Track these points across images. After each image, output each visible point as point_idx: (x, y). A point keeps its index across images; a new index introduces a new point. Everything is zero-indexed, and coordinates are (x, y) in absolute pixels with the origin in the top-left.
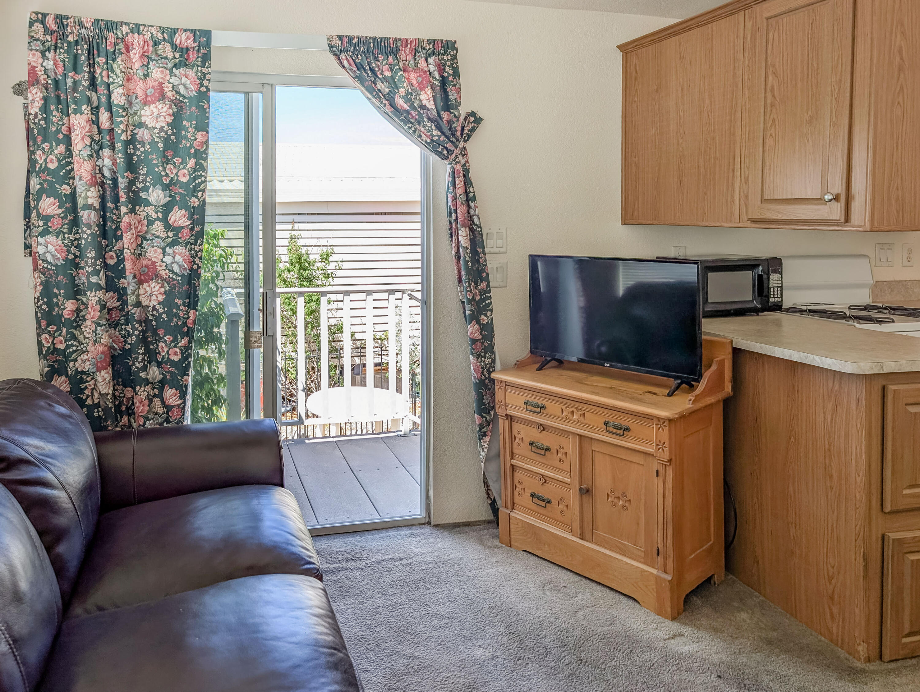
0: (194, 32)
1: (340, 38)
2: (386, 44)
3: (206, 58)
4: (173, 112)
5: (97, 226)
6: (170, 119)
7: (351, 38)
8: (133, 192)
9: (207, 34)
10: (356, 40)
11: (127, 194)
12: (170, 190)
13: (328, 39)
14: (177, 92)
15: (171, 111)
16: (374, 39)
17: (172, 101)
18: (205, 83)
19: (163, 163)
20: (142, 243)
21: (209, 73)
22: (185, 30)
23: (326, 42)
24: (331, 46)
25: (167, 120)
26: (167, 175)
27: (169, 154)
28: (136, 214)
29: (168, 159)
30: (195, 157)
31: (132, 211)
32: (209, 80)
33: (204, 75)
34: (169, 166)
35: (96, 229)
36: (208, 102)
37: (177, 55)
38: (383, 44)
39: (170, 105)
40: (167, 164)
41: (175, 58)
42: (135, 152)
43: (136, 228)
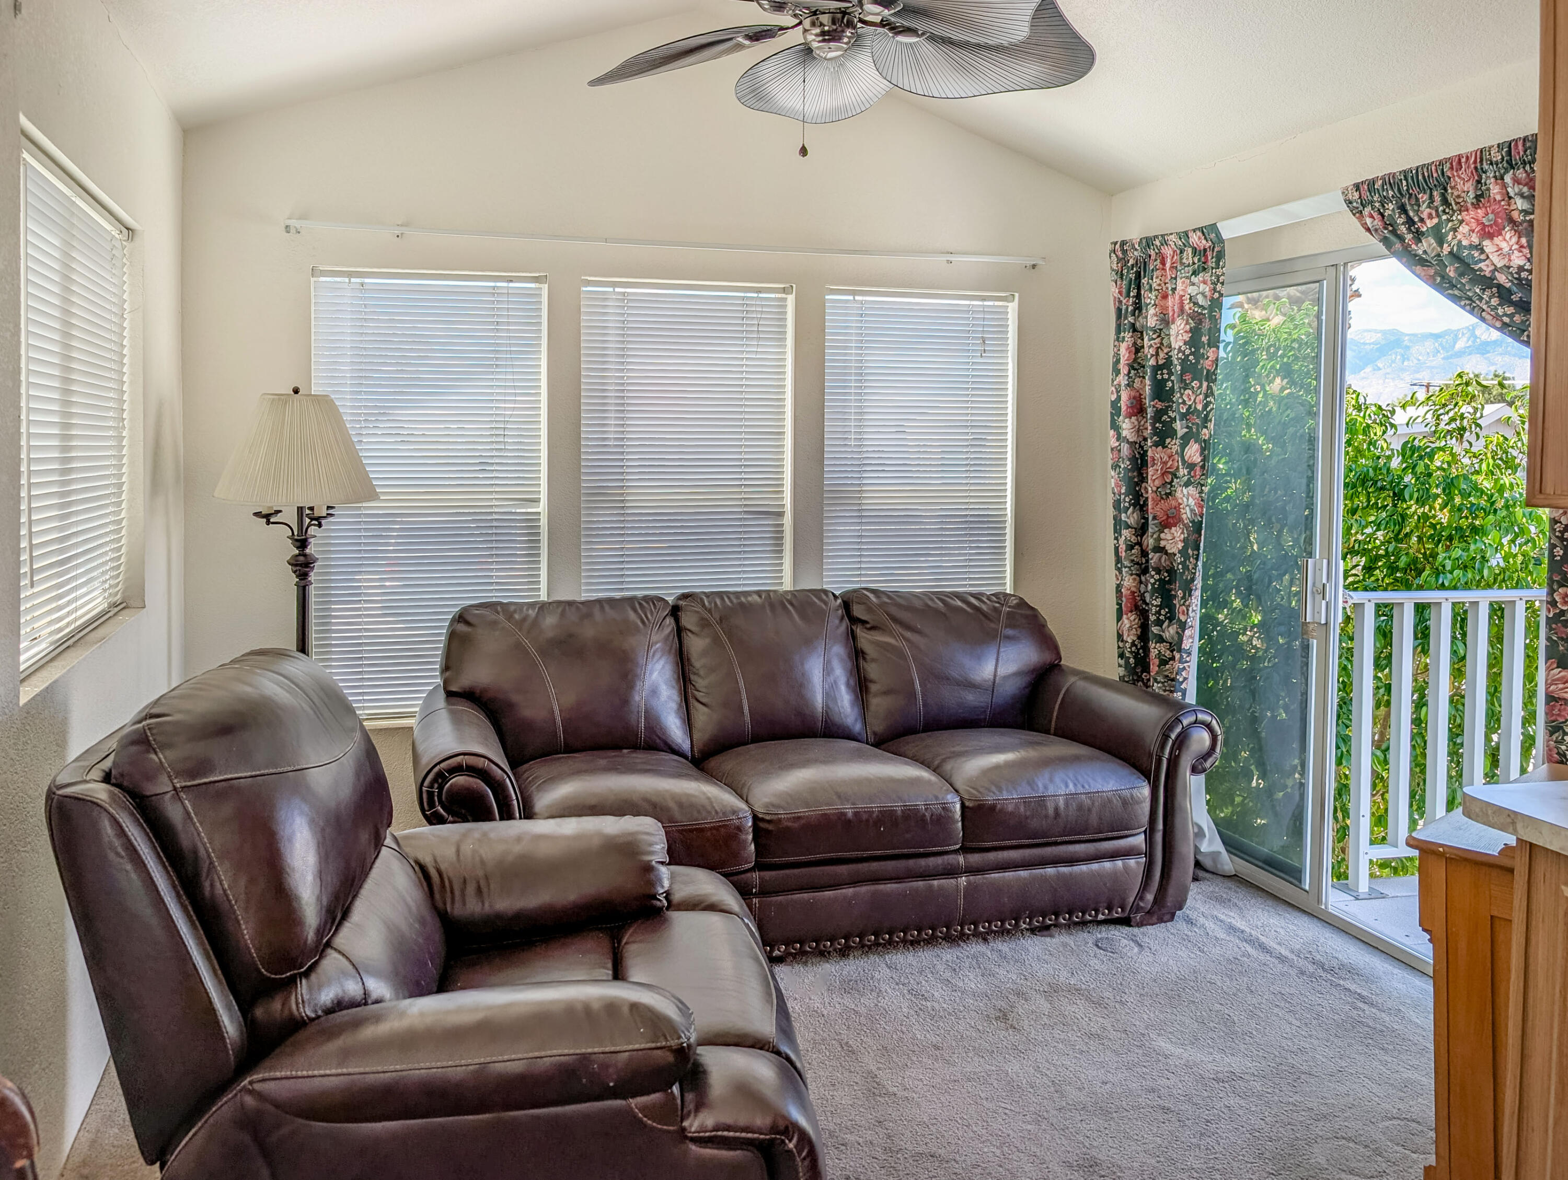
0: (1201, 230)
1: (1357, 187)
2: (1426, 174)
3: (1220, 256)
4: (1191, 328)
5: (1129, 460)
6: (1187, 337)
7: (1372, 182)
8: (1164, 423)
9: (1213, 227)
10: (1380, 182)
11: (1153, 425)
12: (1187, 420)
13: (1343, 193)
14: (1195, 304)
15: (1188, 327)
16: (1405, 173)
17: (1189, 315)
18: (1219, 287)
19: (1180, 388)
20: (1172, 481)
21: (1223, 274)
22: (1194, 231)
23: (1342, 198)
24: (1349, 202)
25: (1185, 338)
26: (1184, 403)
27: (1187, 377)
28: (1164, 447)
29: (1186, 384)
30: (1207, 380)
31: (1161, 443)
32: (1223, 283)
33: (1218, 277)
34: (1187, 392)
35: (1128, 463)
36: (1220, 309)
37: (1196, 260)
38: (1420, 177)
39: (1187, 320)
40: (1185, 389)
41: (1194, 263)
42: (1169, 377)
43: (1165, 463)
